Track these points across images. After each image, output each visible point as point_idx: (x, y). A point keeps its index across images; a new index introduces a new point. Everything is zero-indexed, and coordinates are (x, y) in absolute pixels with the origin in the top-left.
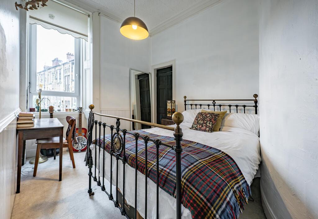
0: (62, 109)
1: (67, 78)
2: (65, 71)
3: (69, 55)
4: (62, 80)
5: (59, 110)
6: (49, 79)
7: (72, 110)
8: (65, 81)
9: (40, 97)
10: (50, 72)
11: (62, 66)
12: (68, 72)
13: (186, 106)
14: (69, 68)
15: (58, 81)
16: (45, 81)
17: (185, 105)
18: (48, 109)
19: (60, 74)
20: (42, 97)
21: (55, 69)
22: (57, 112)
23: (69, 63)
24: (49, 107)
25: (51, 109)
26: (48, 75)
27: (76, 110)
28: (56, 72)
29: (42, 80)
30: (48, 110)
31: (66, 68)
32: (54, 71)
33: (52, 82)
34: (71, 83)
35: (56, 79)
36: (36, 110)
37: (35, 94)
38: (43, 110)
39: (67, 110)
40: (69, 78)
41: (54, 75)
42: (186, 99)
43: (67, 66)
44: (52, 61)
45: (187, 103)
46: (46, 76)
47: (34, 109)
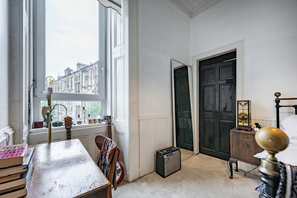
0: (83, 120)
1: (77, 85)
2: (76, 79)
3: (79, 65)
4: (73, 87)
5: (79, 123)
6: (62, 87)
7: (97, 121)
8: (76, 88)
9: (49, 104)
10: (63, 81)
11: (74, 75)
12: (78, 80)
13: (280, 108)
14: (80, 76)
15: (70, 89)
16: (59, 89)
17: (278, 107)
18: (64, 121)
19: (72, 82)
20: (53, 103)
21: (67, 78)
22: (77, 125)
23: (79, 71)
24: (65, 119)
25: (68, 121)
26: (61, 84)
27: (102, 121)
28: (67, 81)
29: (56, 88)
30: (64, 124)
31: (76, 76)
32: (66, 80)
33: (65, 90)
34: (81, 89)
35: (68, 87)
36: (44, 123)
37: (43, 99)
38: (56, 124)
39: (90, 121)
40: (79, 85)
41: (67, 83)
42: (279, 97)
43: (77, 74)
44: (65, 71)
45: (280, 104)
46: (60, 85)
47: (42, 122)
